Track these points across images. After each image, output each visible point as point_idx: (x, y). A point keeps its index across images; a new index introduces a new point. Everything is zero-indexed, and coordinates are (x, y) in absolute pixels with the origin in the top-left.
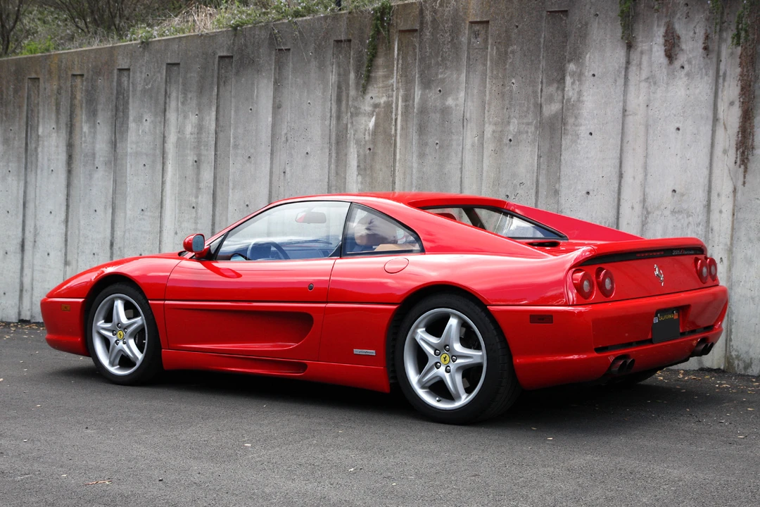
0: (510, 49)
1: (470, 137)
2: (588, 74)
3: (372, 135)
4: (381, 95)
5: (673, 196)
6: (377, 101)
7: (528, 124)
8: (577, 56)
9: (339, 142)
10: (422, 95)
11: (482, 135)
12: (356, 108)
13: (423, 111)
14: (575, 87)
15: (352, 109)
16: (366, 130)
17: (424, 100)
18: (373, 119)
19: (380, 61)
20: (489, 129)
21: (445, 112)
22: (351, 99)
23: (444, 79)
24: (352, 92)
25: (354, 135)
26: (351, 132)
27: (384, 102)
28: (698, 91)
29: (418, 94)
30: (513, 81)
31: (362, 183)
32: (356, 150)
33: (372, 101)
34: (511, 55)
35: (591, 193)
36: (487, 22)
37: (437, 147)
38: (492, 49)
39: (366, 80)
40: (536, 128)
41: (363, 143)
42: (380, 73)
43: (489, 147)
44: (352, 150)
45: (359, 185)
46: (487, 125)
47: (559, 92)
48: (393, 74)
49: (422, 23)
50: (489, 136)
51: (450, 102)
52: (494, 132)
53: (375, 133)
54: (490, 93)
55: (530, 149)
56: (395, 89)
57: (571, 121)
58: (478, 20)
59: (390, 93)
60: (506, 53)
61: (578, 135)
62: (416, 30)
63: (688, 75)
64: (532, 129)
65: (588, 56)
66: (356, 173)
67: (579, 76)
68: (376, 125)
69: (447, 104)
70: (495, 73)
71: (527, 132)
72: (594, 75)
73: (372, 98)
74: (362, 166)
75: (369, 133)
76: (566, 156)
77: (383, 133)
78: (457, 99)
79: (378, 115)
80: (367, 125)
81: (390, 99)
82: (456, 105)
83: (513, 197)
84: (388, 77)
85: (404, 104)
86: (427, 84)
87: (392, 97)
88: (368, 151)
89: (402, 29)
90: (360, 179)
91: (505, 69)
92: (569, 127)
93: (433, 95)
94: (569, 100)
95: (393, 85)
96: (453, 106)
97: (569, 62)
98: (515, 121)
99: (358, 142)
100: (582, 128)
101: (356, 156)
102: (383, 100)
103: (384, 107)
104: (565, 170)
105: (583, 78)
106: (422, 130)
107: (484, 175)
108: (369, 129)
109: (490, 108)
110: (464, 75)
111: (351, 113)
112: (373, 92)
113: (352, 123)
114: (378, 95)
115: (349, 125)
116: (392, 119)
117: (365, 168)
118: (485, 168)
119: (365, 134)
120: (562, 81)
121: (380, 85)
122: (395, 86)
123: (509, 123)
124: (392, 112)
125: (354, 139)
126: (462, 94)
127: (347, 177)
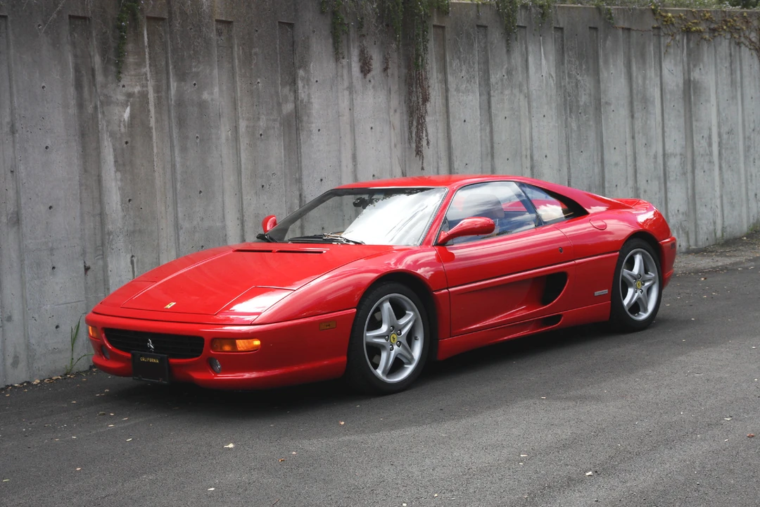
0: (254, 51)
1: (224, 132)
2: (313, 80)
3: (128, 127)
4: (133, 84)
5: (373, 179)
6: (130, 90)
7: (274, 120)
8: (304, 65)
9: (87, 133)
10: (177, 87)
11: (236, 129)
12: (106, 96)
13: (180, 103)
14: (306, 90)
15: (102, 98)
16: (120, 121)
17: (180, 93)
18: (128, 110)
19: (130, 47)
20: (243, 125)
21: (202, 105)
22: (98, 86)
23: (198, 73)
24: (100, 78)
25: (107, 126)
26: (102, 124)
27: (139, 92)
28: (380, 100)
29: (174, 85)
30: (259, 81)
31: (121, 180)
32: (111, 144)
33: (124, 90)
34: (255, 57)
35: (324, 180)
36: (230, 23)
37: (198, 141)
38: (239, 49)
39: (116, 63)
40: (280, 124)
41: (118, 136)
42: (131, 59)
43: (244, 142)
44: (106, 143)
45: (119, 183)
46: (241, 120)
47: (292, 94)
48: (145, 62)
49: (170, 13)
50: (243, 130)
51: (206, 96)
52: (247, 127)
53: (131, 123)
54: (241, 90)
55: (277, 143)
56: (148, 78)
57: (305, 118)
58: (224, 19)
59: (144, 82)
60: (251, 55)
61: (311, 131)
62: (163, 19)
63: (374, 87)
64: (277, 125)
65: (312, 65)
66: (113, 169)
67: (307, 81)
68: (132, 116)
69: (203, 98)
70: (243, 71)
71: (274, 128)
72: (317, 81)
73: (124, 86)
74: (120, 161)
75: (124, 125)
76: (304, 149)
77: (138, 123)
78: (212, 94)
79: (132, 106)
80: (122, 116)
81: (144, 89)
82: (212, 100)
83: (268, 186)
84: (140, 64)
85: (156, 95)
86: (182, 77)
87: (147, 87)
88: (125, 145)
89: (149, 15)
90: (119, 175)
91: (251, 69)
92: (304, 124)
93: (188, 88)
94: (302, 101)
95: (146, 74)
96: (209, 100)
97: (300, 67)
98: (263, 117)
99: (112, 135)
100: (313, 125)
101: (112, 150)
102: (137, 89)
103: (139, 97)
104: (305, 162)
105: (310, 84)
106: (182, 122)
107: (243, 166)
108: (124, 121)
109: (241, 104)
110: (216, 72)
111: (100, 101)
112: (126, 80)
113: (103, 113)
114: (130, 83)
115: (100, 116)
116: (149, 111)
117: (122, 164)
118: (243, 161)
119: (120, 126)
120: (293, 84)
121: (133, 73)
122: (149, 75)
123: (259, 119)
124: (148, 103)
125: (107, 131)
126: (216, 90)
127: (103, 174)
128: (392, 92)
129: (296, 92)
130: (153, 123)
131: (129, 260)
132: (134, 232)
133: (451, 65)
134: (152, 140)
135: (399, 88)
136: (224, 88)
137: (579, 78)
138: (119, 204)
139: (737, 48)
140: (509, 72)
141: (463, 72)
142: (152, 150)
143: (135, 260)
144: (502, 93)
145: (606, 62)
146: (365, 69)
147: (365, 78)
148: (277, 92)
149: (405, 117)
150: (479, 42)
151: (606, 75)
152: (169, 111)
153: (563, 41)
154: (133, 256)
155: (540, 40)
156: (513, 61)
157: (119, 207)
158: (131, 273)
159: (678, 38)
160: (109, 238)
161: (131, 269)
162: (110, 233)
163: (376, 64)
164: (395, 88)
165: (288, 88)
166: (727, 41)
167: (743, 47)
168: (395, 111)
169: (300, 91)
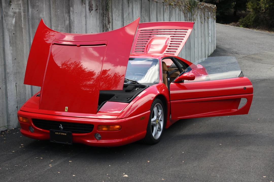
2: (75, 12)
3: (14, 27)
4: (16, 8)
6: (15, 11)
7: (63, 27)
8: (72, 6)
10: (32, 11)
13: (33, 18)
14: (73, 16)
15: (5, 13)
16: (11, 24)
17: (33, 14)
18: (14, 19)
22: (3, 8)
23: (38, 5)
24: (4, 4)
25: (7, 26)
26: (5, 25)
27: (18, 12)
28: (94, 22)
29: (30, 10)
30: (58, 11)
31: (12, 50)
32: (8, 35)
33: (13, 10)
40: (65, 29)
41: (11, 31)
44: (6, 34)
45: (11, 51)
53: (15, 26)
54: (53, 14)
56: (21, 6)
57: (72, 27)
59: (20, 7)
63: (92, 16)
64: (64, 30)
65: (75, 6)
66: (9, 45)
68: (16, 22)
69: (40, 16)
70: (53, 6)
71: (63, 31)
73: (12, 9)
74: (12, 42)
75: (13, 26)
77: (17, 25)
78: (43, 15)
79: (16, 18)
80: (12, 22)
81: (20, 11)
82: (43, 17)
85: (24, 14)
86: (33, 7)
87: (21, 10)
88: (13, 35)
90: (11, 48)
91: (56, 6)
92: (72, 30)
93: (35, 12)
94: (71, 20)
95: (21, 4)
97: (71, 6)
98: (60, 26)
99: (9, 30)
100: (75, 30)
101: (8, 37)
102: (17, 11)
103: (18, 14)
105: (74, 13)
108: (13, 24)
109: (53, 20)
110: (44, 5)
111: (4, 15)
112: (13, 6)
113: (5, 20)
114: (15, 7)
115: (4, 21)
116: (22, 20)
117: (13, 43)
119: (11, 26)
120: (68, 13)
121: (16, 3)
122: (21, 5)
123: (58, 26)
124: (21, 17)
125: (7, 28)
126: (45, 13)
127: (5, 47)
128: (97, 19)
129: (69, 16)
130: (23, 26)
131: (15, 85)
132: (17, 73)
133: (114, 10)
134: (23, 34)
136: (47, 12)
137: (146, 18)
138: (11, 60)
139: (179, 11)
140: (129, 14)
141: (117, 13)
142: (23, 37)
143: (17, 85)
144: (127, 22)
145: (152, 13)
146: (91, 9)
147: (90, 13)
148: (64, 16)
149: (101, 29)
150: (121, 2)
151: (152, 17)
152: (28, 21)
153: (141, 4)
154: (16, 83)
155: (136, 3)
156: (129, 10)
157: (11, 62)
158: (16, 91)
159: (168, 6)
160: (8, 76)
161: (15, 89)
162: (8, 73)
163: (94, 8)
164: (98, 17)
165: (67, 14)
166: (178, 9)
167: (181, 11)
168: (98, 26)
169: (71, 16)
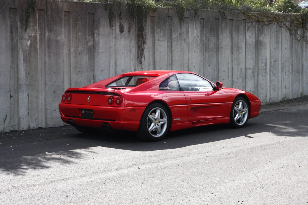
0: (78, 23)
1: (65, 51)
2: (101, 34)
3: (29, 48)
4: (32, 32)
5: (123, 71)
6: (31, 35)
7: (85, 48)
8: (97, 28)
9: (14, 49)
10: (48, 34)
11: (70, 51)
12: (21, 36)
13: (49, 40)
14: (97, 38)
15: (20, 37)
16: (26, 45)
17: (49, 37)
18: (29, 42)
19: (31, 19)
20: (72, 49)
21: (57, 41)
22: (19, 33)
23: (56, 30)
24: (19, 30)
25: (21, 47)
26: (19, 46)
27: (34, 36)
28: (127, 43)
29: (47, 34)
30: (79, 33)
31: (25, 66)
32: (22, 54)
33: (28, 34)
34: (78, 25)
35: (103, 70)
36: (69, 12)
37: (55, 54)
38: (72, 22)
39: (25, 25)
40: (87, 50)
41: (25, 51)
42: (31, 24)
43: (73, 55)
44: (20, 53)
45: (25, 67)
46: (72, 47)
47: (92, 39)
48: (36, 25)
49: (47, 8)
50: (73, 51)
51: (59, 38)
52: (74, 50)
54: (72, 36)
55: (85, 56)
57: (97, 48)
58: (67, 11)
59: (36, 32)
60: (77, 23)
61: (99, 53)
62: (44, 10)
63: (124, 38)
65: (100, 28)
66: (23, 62)
67: (98, 34)
68: (31, 44)
70: (74, 30)
71: (84, 51)
72: (102, 35)
73: (28, 33)
74: (25, 60)
75: (28, 47)
76: (96, 59)
77: (33, 46)
78: (61, 37)
79: (31, 40)
80: (27, 44)
81: (36, 34)
82: (61, 39)
83: (81, 72)
84: (35, 25)
85: (40, 37)
86: (50, 31)
87: (37, 34)
88: (28, 54)
89: (39, 8)
90: (25, 64)
91: (77, 29)
92: (96, 50)
93: (52, 35)
94: (96, 41)
95: (37, 29)
96: (60, 39)
97: (96, 29)
98: (80, 47)
99: (23, 50)
100: (100, 50)
101: (22, 55)
102: (33, 35)
103: (34, 37)
104: (96, 63)
106: (49, 47)
107: (72, 64)
108: (28, 45)
109: (72, 42)
110: (63, 30)
111: (19, 38)
112: (29, 31)
113: (20, 42)
114: (30, 32)
115: (19, 43)
116: (37, 42)
117: (27, 60)
118: (72, 62)
119: (26, 47)
120: (93, 35)
121: (32, 28)
122: (38, 30)
123: (79, 47)
124: (37, 40)
125: (21, 48)
126: (63, 36)
127: (19, 64)
128: (132, 40)
129: (94, 38)
130: (38, 47)
131: (27, 95)
132: (29, 85)
133: (156, 31)
134: (38, 53)
135: (135, 39)
136: (66, 35)
137: (210, 37)
138: (24, 74)
139: (280, 28)
140: (180, 34)
141: (161, 33)
142: (38, 56)
143: (29, 95)
144: (177, 42)
145: (222, 32)
146: (121, 31)
147: (121, 34)
148: (86, 38)
149: (137, 49)
150: (169, 23)
151: (221, 37)
152: (45, 43)
153: (204, 23)
154: (28, 93)
155: (194, 23)
156: (182, 30)
157: (24, 76)
158: (27, 99)
159: (254, 24)
160: (20, 87)
161: (27, 98)
162: (20, 85)
163: (126, 29)
164: (133, 38)
165: (91, 36)
166: (276, 26)
167: (283, 28)
168: (133, 47)
169: (95, 38)
